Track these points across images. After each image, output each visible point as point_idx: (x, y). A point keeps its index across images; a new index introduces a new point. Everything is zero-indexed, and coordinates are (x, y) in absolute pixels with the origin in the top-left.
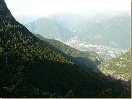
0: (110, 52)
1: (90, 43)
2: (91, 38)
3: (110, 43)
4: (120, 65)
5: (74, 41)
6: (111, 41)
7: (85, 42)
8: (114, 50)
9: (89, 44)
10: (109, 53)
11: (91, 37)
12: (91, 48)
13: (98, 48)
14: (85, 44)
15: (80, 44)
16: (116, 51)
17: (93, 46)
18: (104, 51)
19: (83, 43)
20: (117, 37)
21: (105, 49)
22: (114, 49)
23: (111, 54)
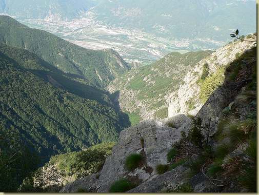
0: (151, 46)
1: (117, 26)
2: (119, 15)
3: (154, 27)
4: (148, 81)
5: (87, 20)
6: (156, 24)
7: (108, 24)
8: (160, 42)
9: (114, 28)
10: (149, 47)
11: (118, 12)
12: (117, 36)
13: (131, 36)
14: (108, 28)
15: (97, 27)
16: (163, 42)
17: (123, 32)
18: (141, 43)
19: (104, 25)
20: (169, 15)
21: (144, 39)
22: (161, 39)
23: (153, 50)
